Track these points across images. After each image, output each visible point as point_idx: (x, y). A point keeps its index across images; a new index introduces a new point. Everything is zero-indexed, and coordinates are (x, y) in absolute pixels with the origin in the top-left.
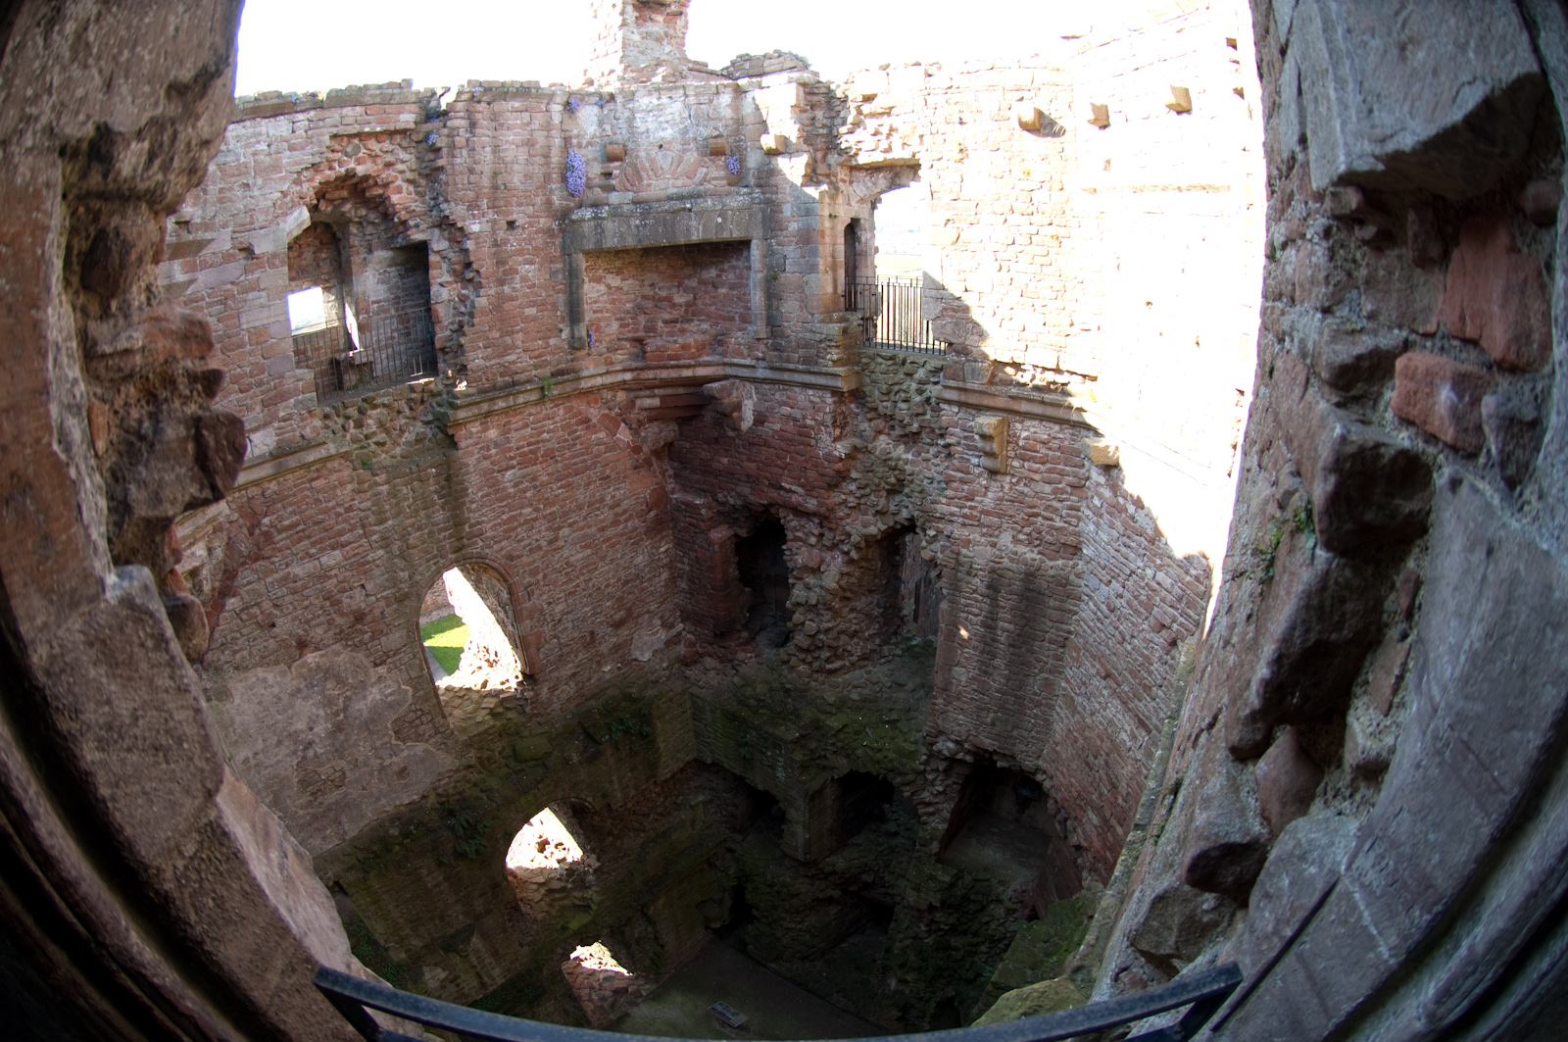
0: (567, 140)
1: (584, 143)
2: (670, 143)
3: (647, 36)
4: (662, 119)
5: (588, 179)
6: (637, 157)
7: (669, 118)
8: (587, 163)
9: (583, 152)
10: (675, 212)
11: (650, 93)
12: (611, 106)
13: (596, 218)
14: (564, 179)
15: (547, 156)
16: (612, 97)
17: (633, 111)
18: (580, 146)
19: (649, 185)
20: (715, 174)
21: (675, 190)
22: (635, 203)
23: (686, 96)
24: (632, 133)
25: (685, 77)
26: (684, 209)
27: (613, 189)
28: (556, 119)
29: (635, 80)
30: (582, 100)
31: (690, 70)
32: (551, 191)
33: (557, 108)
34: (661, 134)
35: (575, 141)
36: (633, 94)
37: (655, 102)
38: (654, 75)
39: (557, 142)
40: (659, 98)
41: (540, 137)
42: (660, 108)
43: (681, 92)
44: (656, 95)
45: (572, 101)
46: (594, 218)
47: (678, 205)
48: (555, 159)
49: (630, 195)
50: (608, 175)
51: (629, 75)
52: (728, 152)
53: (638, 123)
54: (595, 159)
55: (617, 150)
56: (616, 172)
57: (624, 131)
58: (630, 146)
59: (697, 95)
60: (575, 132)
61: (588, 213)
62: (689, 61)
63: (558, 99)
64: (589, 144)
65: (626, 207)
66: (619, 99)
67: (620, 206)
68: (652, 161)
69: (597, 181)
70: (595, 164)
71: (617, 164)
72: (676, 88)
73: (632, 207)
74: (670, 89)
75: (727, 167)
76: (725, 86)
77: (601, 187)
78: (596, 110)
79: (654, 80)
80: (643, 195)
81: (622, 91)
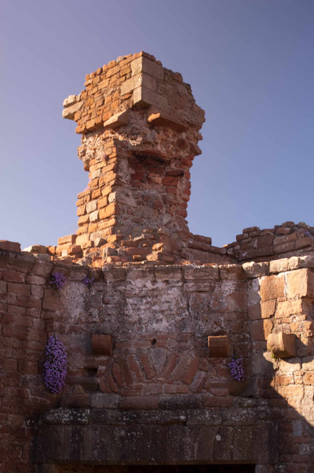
0: (47, 322)
1: (68, 327)
2: (165, 338)
3: (143, 200)
4: (156, 308)
5: (69, 372)
6: (127, 352)
7: (165, 306)
8: (70, 352)
9: (66, 339)
10: (168, 425)
11: (143, 275)
12: (99, 286)
13: (74, 422)
14: (41, 370)
15: (23, 339)
16: (101, 275)
17: (124, 295)
18: (62, 331)
19: (139, 388)
20: (215, 379)
21: (168, 397)
22: (122, 408)
23: (184, 281)
24: (123, 322)
25: (185, 257)
26: (178, 421)
27: (97, 388)
28: (37, 294)
29: (127, 256)
30: (67, 275)
31: (191, 247)
32: (25, 382)
33: (38, 281)
34: (155, 325)
35: (57, 324)
36: (125, 273)
37: (149, 285)
38: (150, 252)
39: (36, 322)
40: (154, 282)
41: (16, 313)
42: (155, 294)
43: (179, 275)
44: (150, 277)
45: (56, 274)
46: (72, 423)
47: (170, 416)
48: (32, 344)
49: (117, 398)
50: (92, 371)
51: (122, 249)
52: (230, 353)
53: (129, 310)
54: (79, 349)
55: (104, 341)
56: (102, 368)
57: (113, 319)
58: (120, 337)
59: (196, 281)
60: (58, 313)
61: (66, 416)
62: (191, 236)
63: (40, 270)
64: (73, 329)
65: (110, 413)
66: (109, 279)
67: (103, 410)
68: (143, 358)
69: (79, 376)
70: (79, 356)
71: (103, 358)
72: (174, 270)
73: (117, 413)
74: (167, 271)
75: (229, 371)
76: (229, 271)
77: (83, 384)
78: (82, 288)
79: (149, 258)
80: (132, 399)
81: (112, 268)
